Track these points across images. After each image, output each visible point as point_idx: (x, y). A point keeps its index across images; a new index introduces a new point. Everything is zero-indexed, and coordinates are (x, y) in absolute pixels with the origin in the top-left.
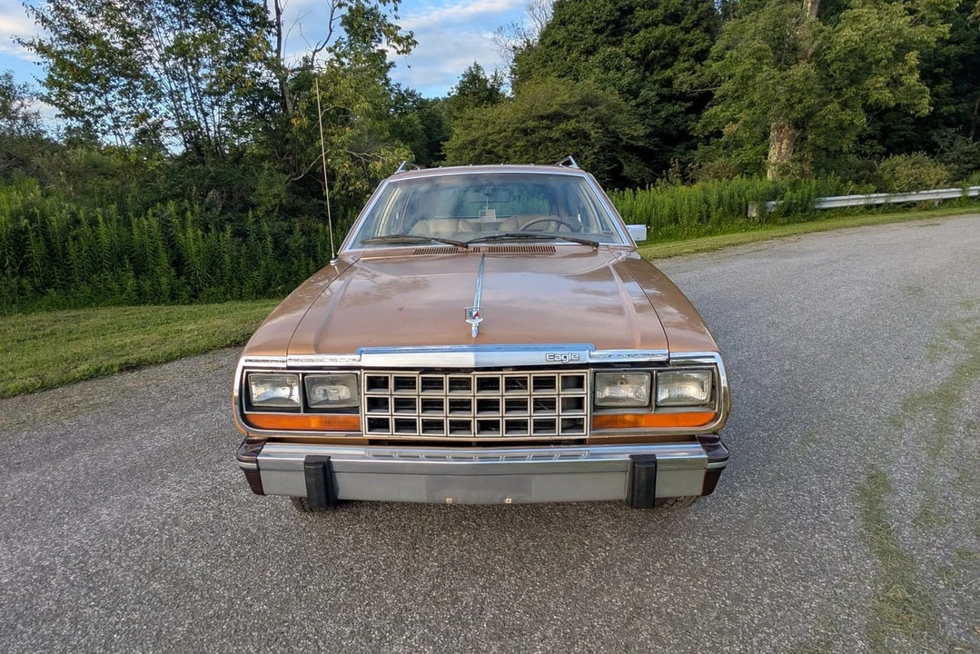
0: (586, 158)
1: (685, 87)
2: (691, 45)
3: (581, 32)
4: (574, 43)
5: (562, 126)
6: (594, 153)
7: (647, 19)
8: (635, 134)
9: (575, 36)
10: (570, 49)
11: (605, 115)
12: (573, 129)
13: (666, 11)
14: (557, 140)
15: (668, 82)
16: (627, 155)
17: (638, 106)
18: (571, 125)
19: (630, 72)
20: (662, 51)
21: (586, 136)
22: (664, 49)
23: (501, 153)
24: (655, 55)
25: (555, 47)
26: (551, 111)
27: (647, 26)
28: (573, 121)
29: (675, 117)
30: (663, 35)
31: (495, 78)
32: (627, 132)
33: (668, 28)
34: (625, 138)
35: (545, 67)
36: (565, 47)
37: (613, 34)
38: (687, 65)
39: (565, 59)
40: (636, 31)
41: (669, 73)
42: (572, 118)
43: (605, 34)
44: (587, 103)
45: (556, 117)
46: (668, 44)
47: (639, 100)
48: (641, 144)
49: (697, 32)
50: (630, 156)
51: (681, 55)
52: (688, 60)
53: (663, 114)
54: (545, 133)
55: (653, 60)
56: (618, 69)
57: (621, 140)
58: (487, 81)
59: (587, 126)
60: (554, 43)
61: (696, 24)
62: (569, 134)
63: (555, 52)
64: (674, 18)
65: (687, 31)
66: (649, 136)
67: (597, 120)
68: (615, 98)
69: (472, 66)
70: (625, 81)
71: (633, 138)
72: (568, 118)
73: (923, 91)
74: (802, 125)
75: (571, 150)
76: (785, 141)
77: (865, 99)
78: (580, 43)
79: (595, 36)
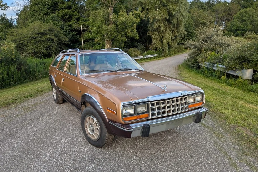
0: (54, 47)
1: (76, 28)
2: (75, 16)
3: (43, 8)
4: (41, 11)
5: (45, 37)
6: (56, 45)
7: (62, 7)
8: (66, 40)
9: (41, 9)
10: (40, 13)
11: (57, 34)
12: (49, 38)
13: (67, 5)
14: (44, 41)
15: (70, 26)
16: (64, 46)
17: (64, 32)
18: (48, 37)
19: (60, 22)
20: (68, 17)
21: (52, 40)
22: (68, 16)
23: (26, 44)
24: (66, 18)
26: (41, 32)
27: (62, 9)
28: (48, 35)
29: (74, 36)
30: (67, 12)
31: (11, 19)
32: (64, 39)
33: (68, 10)
34: (63, 41)
35: (32, 17)
36: (38, 12)
37: (53, 10)
38: (75, 21)
39: (39, 16)
40: (59, 10)
41: (70, 23)
42: (48, 34)
43: (50, 10)
44: (51, 30)
45: (43, 34)
46: (69, 14)
47: (64, 30)
48: (68, 43)
49: (76, 13)
50: (65, 46)
51: (73, 18)
52: (75, 20)
53: (71, 35)
54: (40, 38)
55: (65, 19)
56: (57, 20)
57: (62, 42)
58: (9, 20)
59: (53, 37)
60: (34, 10)
61: (76, 10)
62: (47, 39)
63: (35, 13)
64: (69, 7)
65: (74, 12)
66: (69, 41)
67: (55, 35)
68: (59, 29)
69: (2, 14)
70: (59, 24)
71: (65, 41)
72: (46, 34)
73: (137, 34)
74: (112, 40)
75: (49, 44)
76: (109, 44)
77: (126, 34)
78: (43, 11)
79: (47, 10)
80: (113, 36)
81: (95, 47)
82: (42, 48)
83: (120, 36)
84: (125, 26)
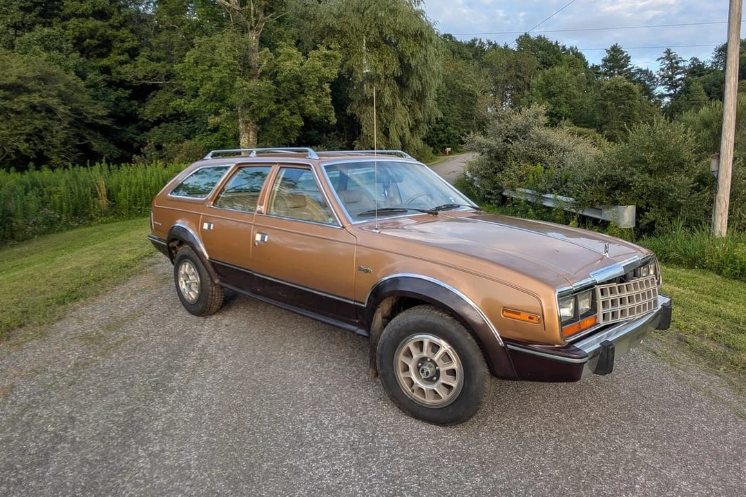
0: (57, 132)
1: (130, 77)
2: (122, 41)
5: (25, 98)
6: (65, 128)
7: (77, 10)
8: (100, 114)
11: (65, 93)
12: (38, 103)
13: (94, 7)
14: (18, 113)
15: (106, 70)
16: (91, 132)
17: (88, 87)
18: (36, 99)
19: (74, 55)
20: (96, 42)
21: (50, 110)
22: (98, 40)
24: (89, 43)
26: (10, 81)
27: (78, 16)
28: (36, 95)
29: (120, 101)
30: (95, 29)
32: (91, 111)
33: (99, 23)
34: (89, 116)
37: (42, 15)
38: (122, 58)
40: (65, 19)
41: (105, 62)
42: (34, 91)
43: (33, 14)
44: (44, 79)
45: (15, 89)
46: (101, 36)
47: (87, 82)
48: (105, 123)
49: (124, 32)
50: (94, 133)
51: (115, 48)
52: (123, 54)
53: (113, 97)
54: (5, 103)
55: (87, 47)
56: (60, 50)
57: (86, 118)
59: (53, 102)
61: (123, 25)
62: (33, 107)
64: (101, 15)
65: (118, 28)
66: (110, 116)
67: (59, 96)
68: (71, 76)
70: (71, 63)
71: (97, 117)
72: (29, 91)
73: (330, 109)
74: (262, 123)
75: (39, 124)
76: (251, 133)
77: (302, 109)
78: (5, 16)
79: (22, 13)
80: (265, 110)
81: (202, 139)
82: (11, 135)
83: (286, 112)
84: (300, 85)
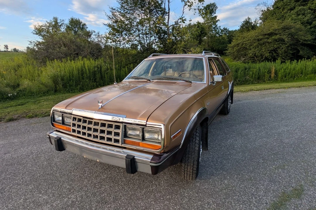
0: (282, 49)
3: (289, 2)
4: (286, 7)
5: (273, 37)
9: (286, 4)
10: (284, 9)
11: (293, 32)
14: (271, 42)
16: (302, 47)
17: (311, 28)
18: (277, 37)
19: (309, 15)
21: (283, 40)
23: (248, 48)
25: (278, 9)
26: (269, 32)
31: (255, 22)
32: (303, 38)
34: (301, 41)
35: (272, 16)
36: (282, 8)
39: (281, 13)
42: (278, 34)
43: (300, 2)
44: (286, 28)
45: (271, 34)
47: (312, 26)
48: (309, 42)
50: (304, 47)
54: (266, 40)
56: (303, 14)
57: (300, 41)
58: (252, 23)
59: (284, 37)
60: (277, 7)
62: (276, 40)
63: (277, 11)
66: (314, 39)
67: (289, 34)
68: (299, 26)
69: (247, 18)
70: (306, 19)
71: (305, 40)
72: (276, 34)
75: (275, 46)
78: (288, 6)
79: (295, 3)
82: (265, 51)
